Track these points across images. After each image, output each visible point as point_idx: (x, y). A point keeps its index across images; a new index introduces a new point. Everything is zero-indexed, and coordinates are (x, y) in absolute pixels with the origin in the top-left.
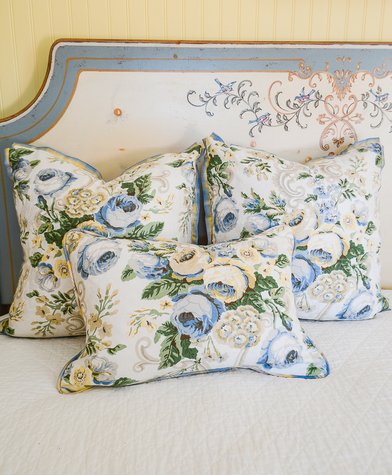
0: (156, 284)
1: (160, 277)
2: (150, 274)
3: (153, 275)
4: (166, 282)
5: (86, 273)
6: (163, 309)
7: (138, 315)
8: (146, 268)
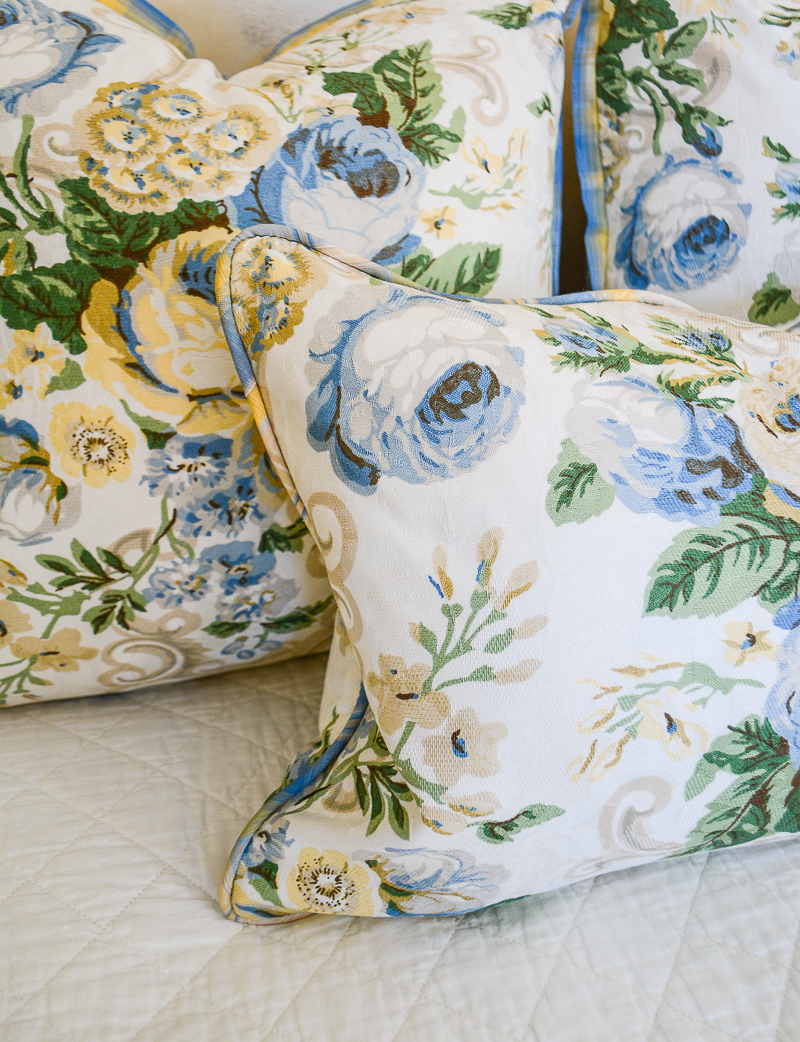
0: (705, 540)
1: (716, 506)
2: (670, 488)
3: (683, 496)
4: (746, 535)
5: (359, 462)
6: (739, 663)
7: (629, 686)
8: (645, 459)
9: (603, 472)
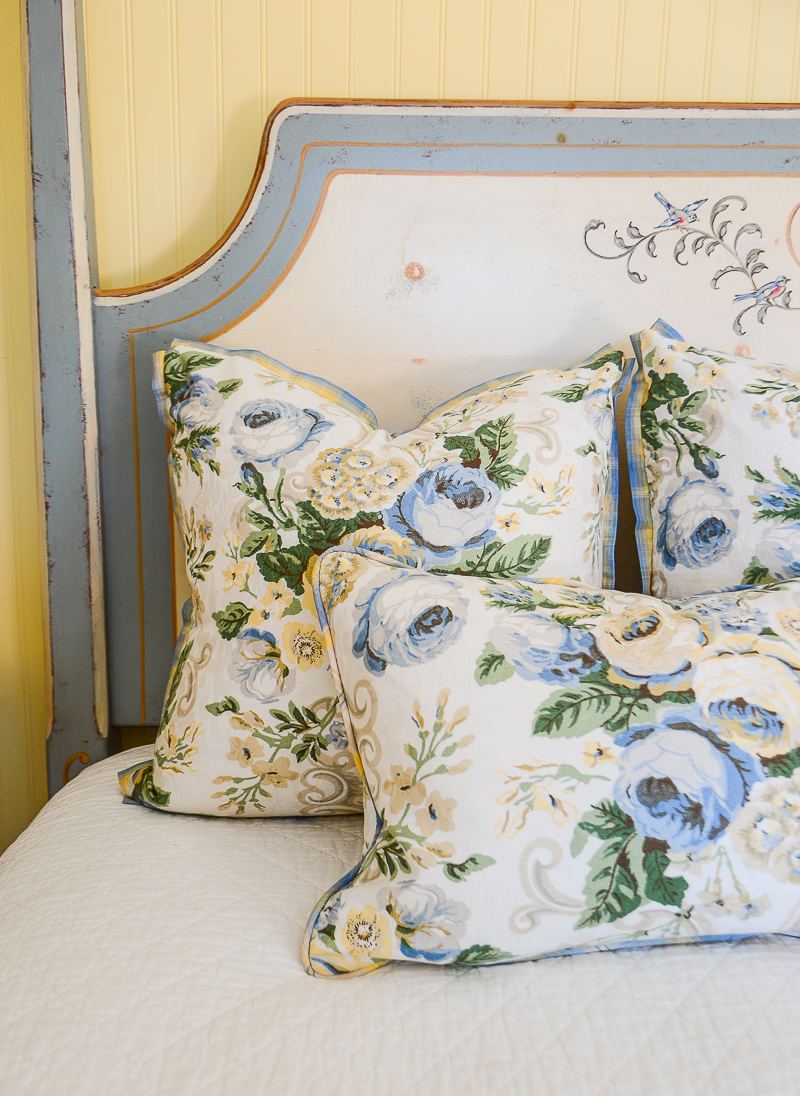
0: (570, 696)
1: (577, 678)
2: (549, 668)
3: (557, 672)
4: (595, 694)
5: (377, 659)
6: (593, 765)
7: (525, 776)
8: (536, 653)
9: (508, 659)
